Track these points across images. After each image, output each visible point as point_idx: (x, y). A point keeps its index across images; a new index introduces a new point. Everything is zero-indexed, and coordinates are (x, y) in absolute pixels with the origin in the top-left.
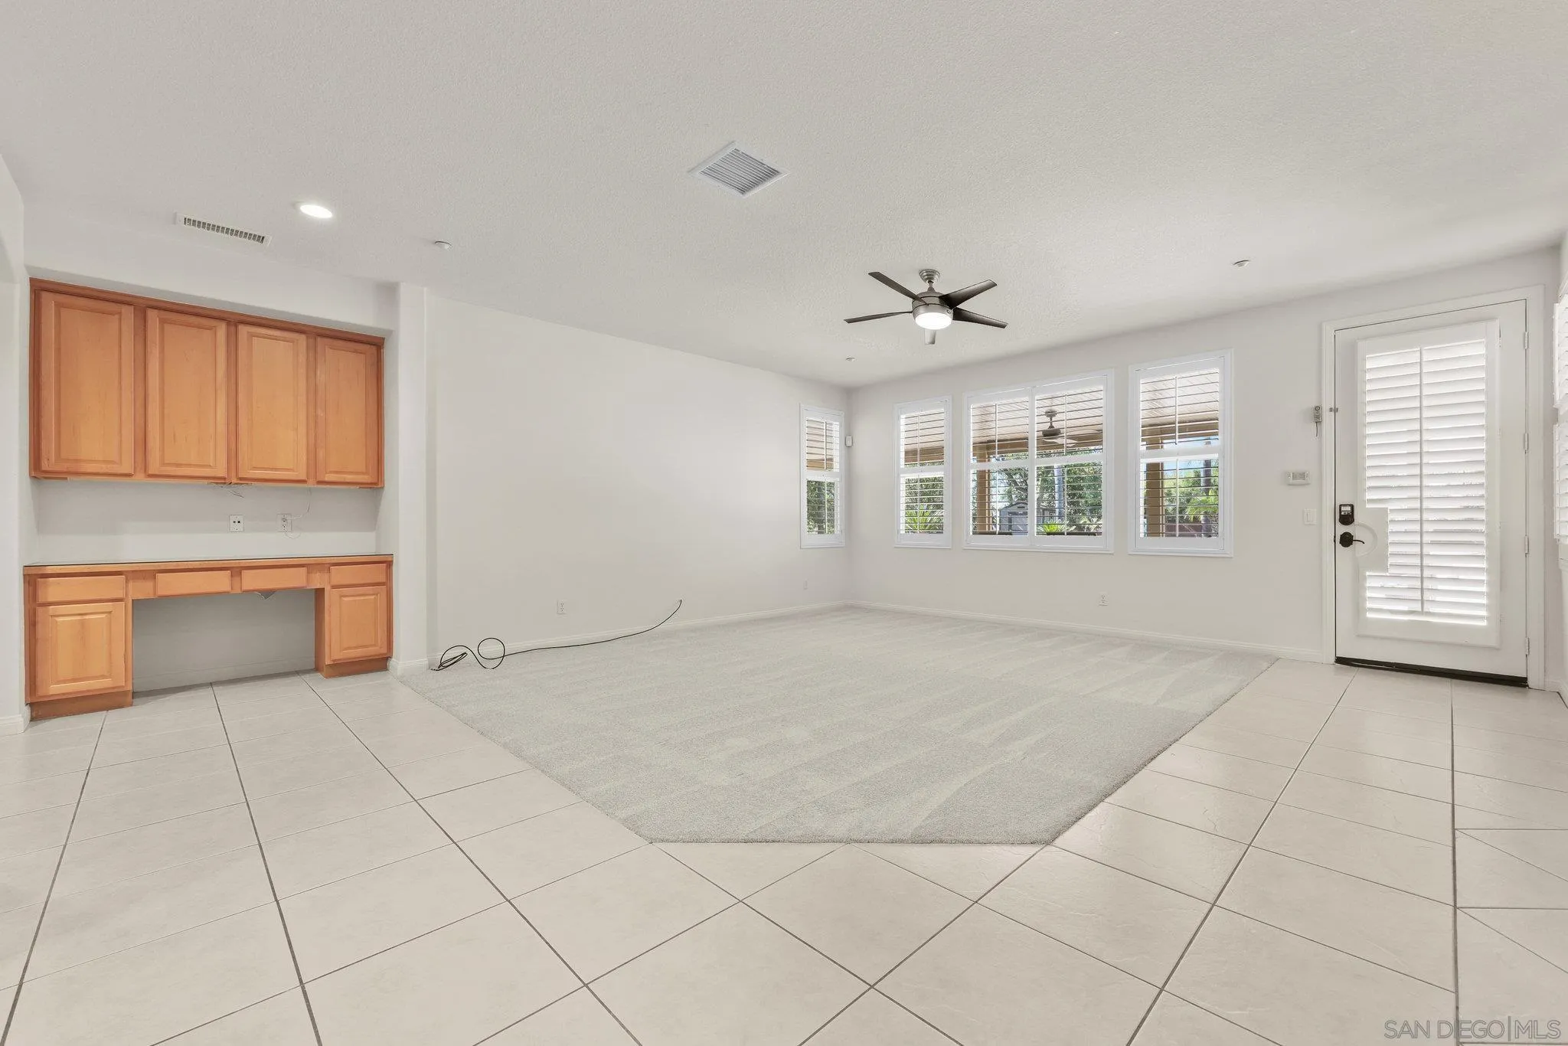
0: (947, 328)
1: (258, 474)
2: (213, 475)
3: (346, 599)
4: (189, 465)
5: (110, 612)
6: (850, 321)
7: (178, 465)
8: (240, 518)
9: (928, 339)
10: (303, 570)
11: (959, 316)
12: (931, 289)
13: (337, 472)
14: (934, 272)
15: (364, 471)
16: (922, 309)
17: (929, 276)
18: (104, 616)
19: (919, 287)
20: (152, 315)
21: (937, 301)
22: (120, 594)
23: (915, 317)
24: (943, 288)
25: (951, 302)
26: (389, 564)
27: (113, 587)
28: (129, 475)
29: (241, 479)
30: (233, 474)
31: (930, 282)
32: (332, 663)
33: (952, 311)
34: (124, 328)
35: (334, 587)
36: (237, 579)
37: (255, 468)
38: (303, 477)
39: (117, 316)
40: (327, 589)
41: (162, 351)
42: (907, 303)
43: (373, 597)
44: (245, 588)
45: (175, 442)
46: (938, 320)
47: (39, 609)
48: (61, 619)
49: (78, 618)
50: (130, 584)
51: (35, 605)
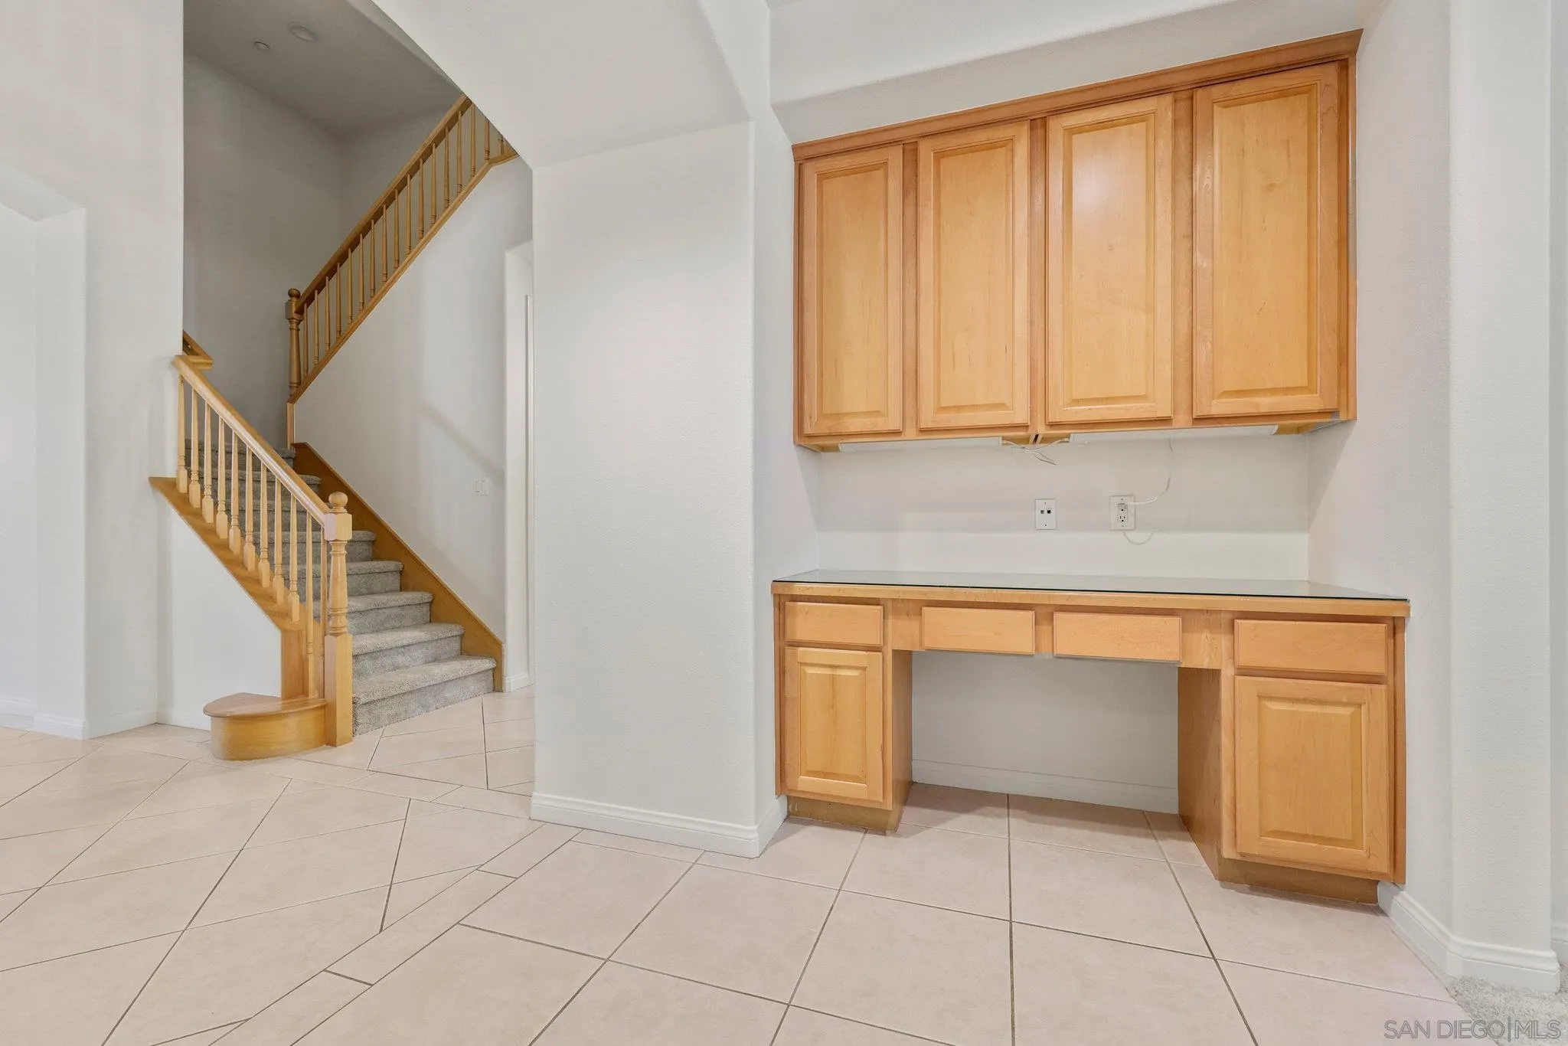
1: (1083, 413)
2: (1007, 422)
3: (1274, 706)
4: (975, 407)
5: (864, 669)
7: (958, 408)
8: (1051, 505)
10: (1175, 622)
13: (1239, 393)
15: (1303, 381)
18: (855, 673)
20: (926, 150)
22: (875, 640)
26: (1396, 626)
27: (865, 624)
28: (897, 433)
29: (1053, 425)
30: (1040, 417)
32: (1238, 858)
34: (891, 184)
35: (1244, 672)
36: (1045, 629)
37: (1077, 402)
38: (1166, 412)
39: (879, 173)
40: (1227, 673)
41: (938, 213)
43: (1348, 711)
44: (1061, 650)
45: (954, 368)
47: (789, 651)
48: (810, 671)
49: (828, 671)
50: (890, 621)
51: (785, 644)
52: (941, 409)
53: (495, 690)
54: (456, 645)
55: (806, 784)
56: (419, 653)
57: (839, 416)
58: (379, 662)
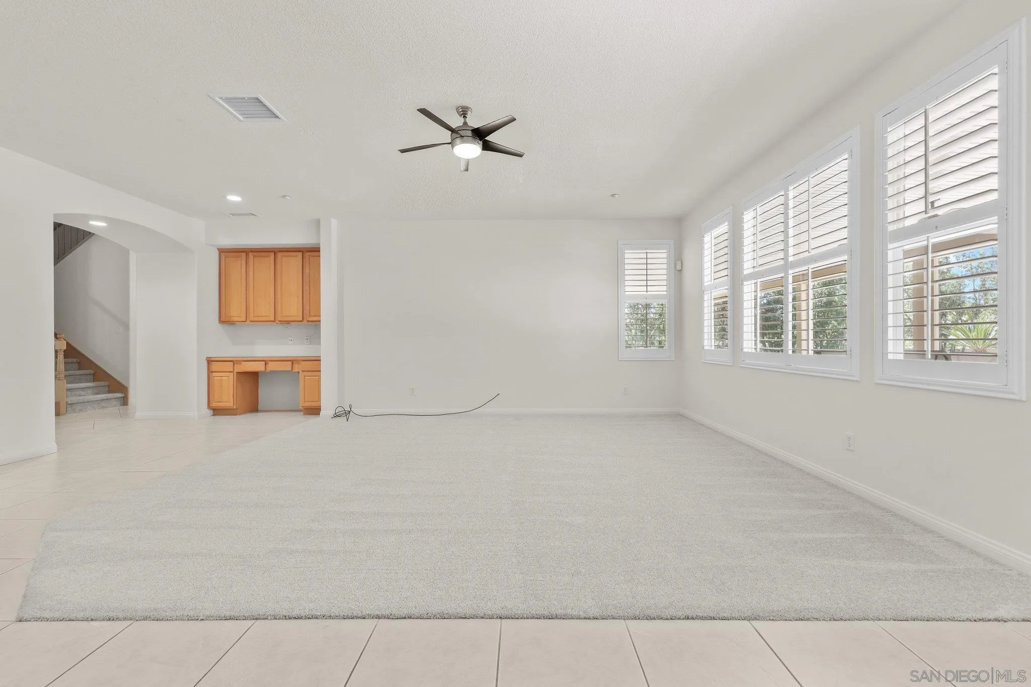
0: (477, 158)
3: (307, 378)
4: (262, 316)
5: (229, 377)
6: (403, 151)
7: (258, 318)
9: (463, 167)
10: (290, 363)
11: (488, 147)
12: (465, 123)
14: (467, 108)
16: (458, 141)
17: (464, 112)
19: (456, 121)
21: (469, 133)
22: (232, 370)
23: (453, 147)
24: (475, 122)
25: (480, 135)
27: (229, 367)
28: (243, 322)
31: (465, 117)
33: (481, 143)
40: (301, 372)
42: (446, 135)
46: (470, 150)
47: (210, 374)
48: (216, 378)
49: (220, 378)
50: (235, 366)
51: (210, 372)
52: (254, 316)
53: (124, 405)
54: (107, 389)
55: (214, 404)
56: (90, 391)
57: (230, 317)
58: (73, 393)
